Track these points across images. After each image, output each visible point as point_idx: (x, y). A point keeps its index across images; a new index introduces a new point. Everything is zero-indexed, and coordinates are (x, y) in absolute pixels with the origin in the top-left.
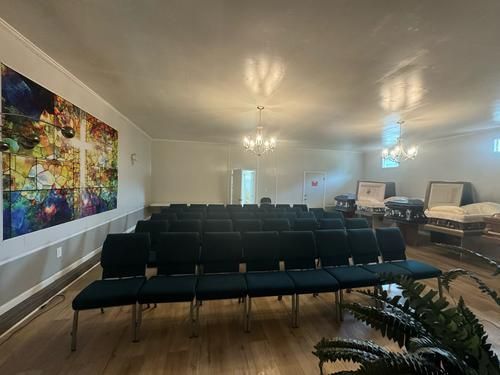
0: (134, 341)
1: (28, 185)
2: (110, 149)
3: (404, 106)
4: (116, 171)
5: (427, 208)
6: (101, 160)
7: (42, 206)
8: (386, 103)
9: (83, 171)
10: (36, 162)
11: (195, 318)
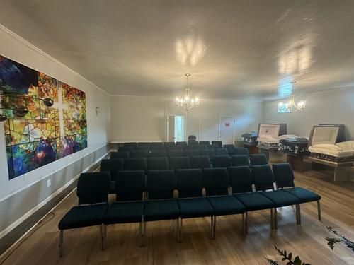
0: (103, 250)
1: (24, 139)
2: (80, 106)
3: (296, 72)
4: (85, 121)
5: (311, 145)
6: (74, 115)
7: (34, 153)
8: (282, 70)
9: (62, 125)
10: (28, 123)
11: (143, 233)
